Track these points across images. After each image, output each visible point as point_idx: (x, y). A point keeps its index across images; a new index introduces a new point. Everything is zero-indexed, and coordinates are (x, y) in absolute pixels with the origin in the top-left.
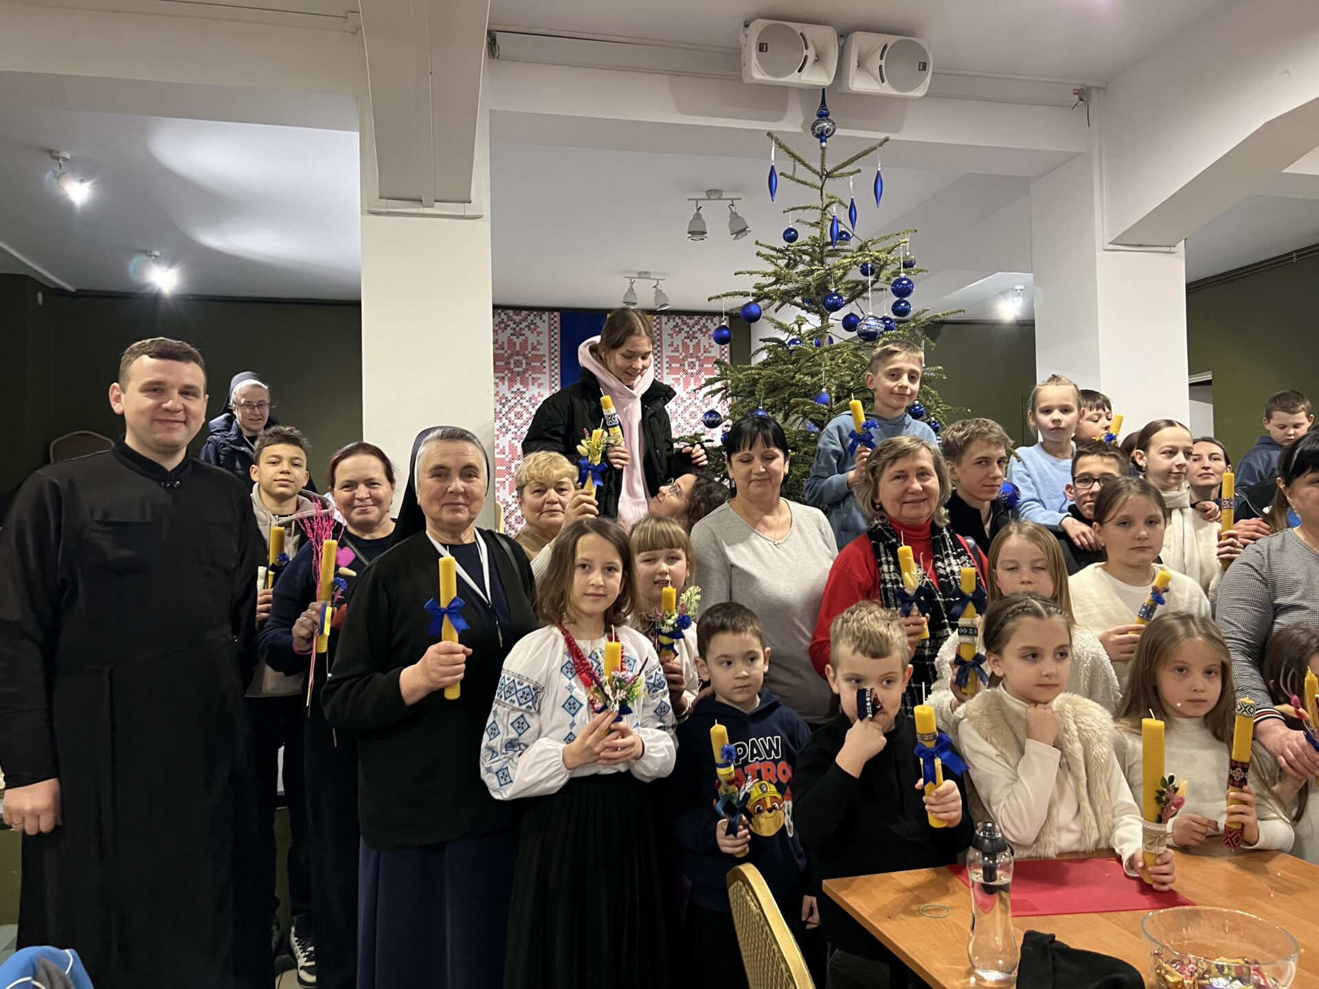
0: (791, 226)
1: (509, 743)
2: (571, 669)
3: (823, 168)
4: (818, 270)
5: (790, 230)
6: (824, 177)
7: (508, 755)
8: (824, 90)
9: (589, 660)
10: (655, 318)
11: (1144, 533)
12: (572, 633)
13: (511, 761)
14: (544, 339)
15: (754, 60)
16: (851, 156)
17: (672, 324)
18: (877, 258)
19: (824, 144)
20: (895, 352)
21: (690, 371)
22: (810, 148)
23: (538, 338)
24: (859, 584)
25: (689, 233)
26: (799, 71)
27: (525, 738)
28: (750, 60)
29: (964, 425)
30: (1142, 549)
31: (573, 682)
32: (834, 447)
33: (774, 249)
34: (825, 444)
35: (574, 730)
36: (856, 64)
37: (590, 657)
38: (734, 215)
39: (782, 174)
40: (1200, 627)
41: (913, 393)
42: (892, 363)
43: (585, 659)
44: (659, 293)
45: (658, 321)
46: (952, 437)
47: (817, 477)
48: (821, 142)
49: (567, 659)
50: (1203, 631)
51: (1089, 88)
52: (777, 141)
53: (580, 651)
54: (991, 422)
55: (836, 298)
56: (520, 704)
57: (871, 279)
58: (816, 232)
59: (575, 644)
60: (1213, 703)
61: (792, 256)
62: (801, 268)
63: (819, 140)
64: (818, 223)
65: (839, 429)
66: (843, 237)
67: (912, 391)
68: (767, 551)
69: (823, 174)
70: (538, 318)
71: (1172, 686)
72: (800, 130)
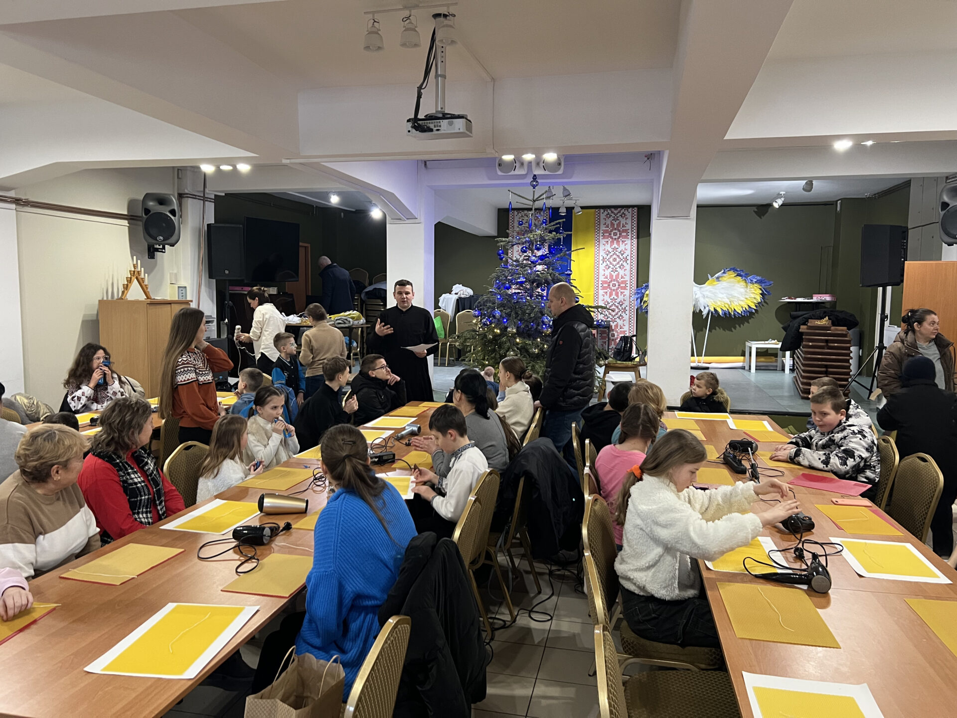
3: (533, 198)
6: (533, 201)
15: (498, 169)
17: (606, 213)
19: (534, 190)
21: (614, 237)
26: (514, 170)
45: (599, 212)
52: (512, 192)
70: (539, 214)
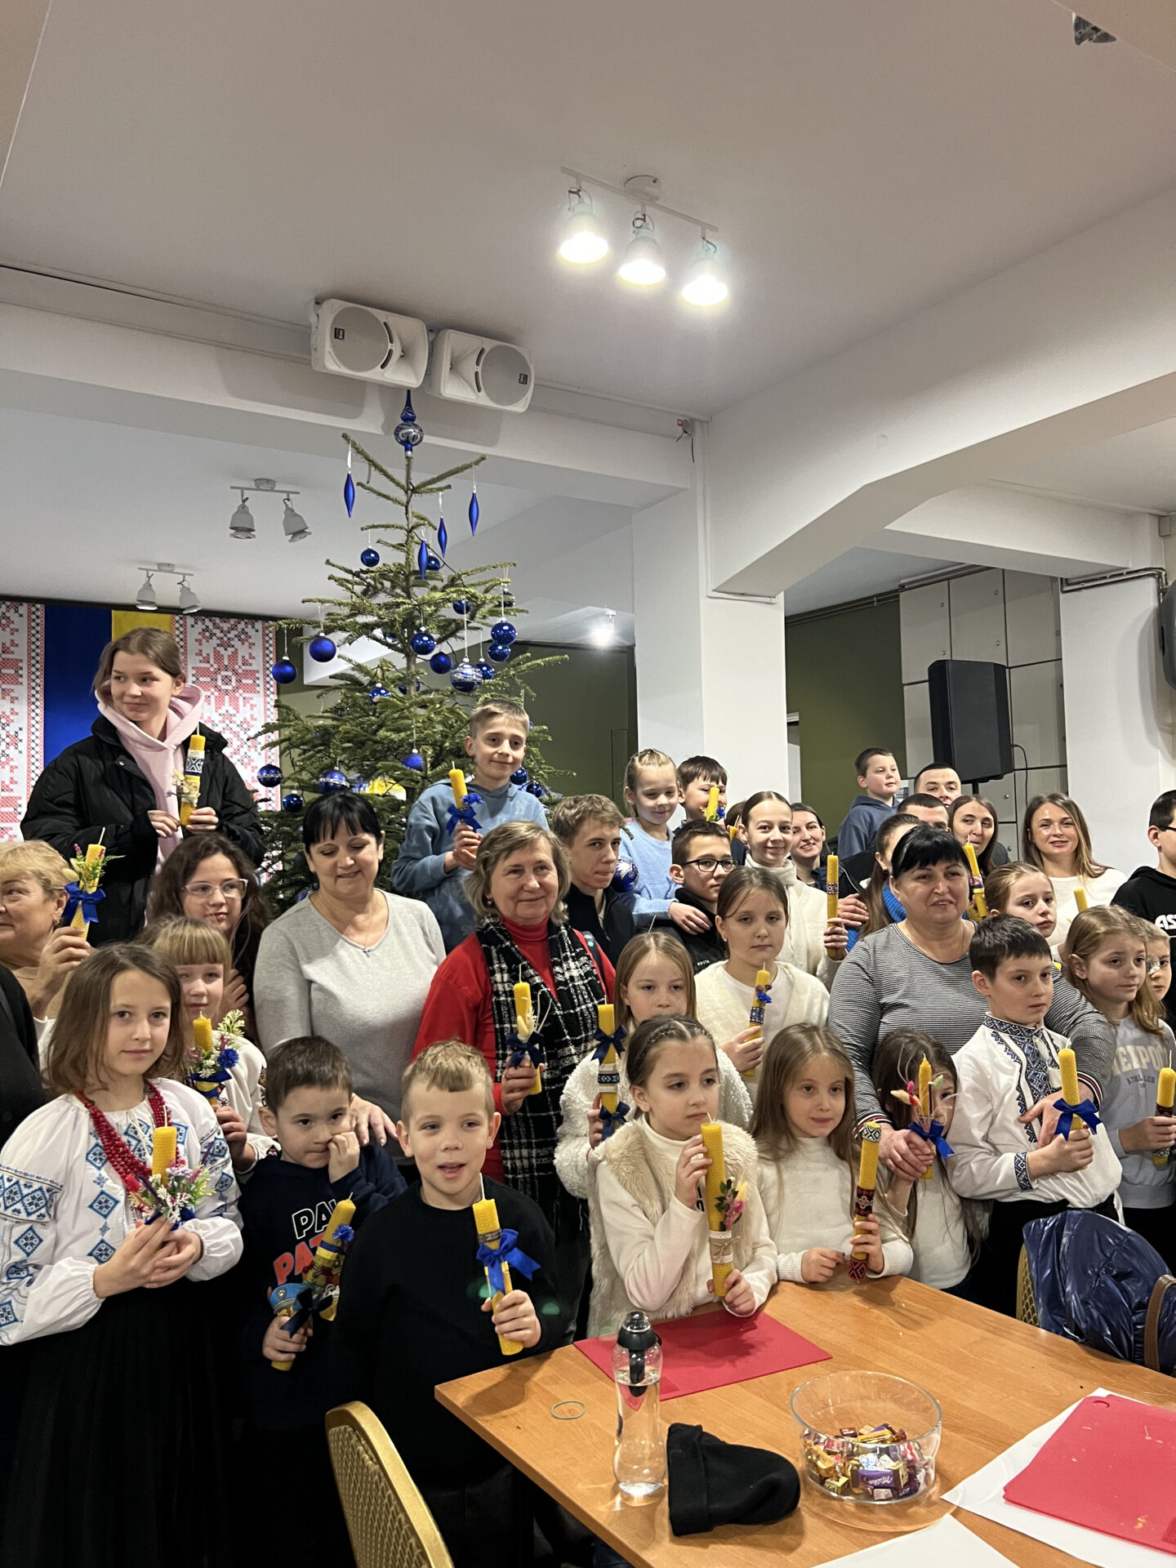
0: (370, 547)
1: (14, 1266)
2: (100, 1154)
3: (408, 482)
4: (404, 603)
5: (369, 551)
6: (409, 492)
7: (11, 1285)
8: (409, 392)
9: (125, 1139)
10: (177, 618)
11: (763, 931)
12: (100, 1105)
13: (15, 1293)
14: (22, 638)
15: (328, 347)
16: (441, 473)
17: (200, 627)
18: (473, 596)
19: (409, 452)
20: (494, 714)
21: (224, 687)
22: (392, 455)
23: (12, 637)
24: (467, 1001)
25: (232, 528)
26: (382, 367)
27: (35, 1258)
28: (323, 347)
29: (576, 802)
30: (762, 947)
31: (103, 1172)
32: (428, 822)
33: (350, 572)
34: (418, 819)
35: (107, 1237)
36: (449, 366)
37: (126, 1133)
38: (290, 512)
39: (359, 484)
40: (825, 1041)
41: (515, 761)
42: (491, 727)
43: (119, 1140)
44: (186, 591)
45: (181, 622)
46: (563, 815)
47: (408, 859)
48: (406, 450)
49: (94, 1141)
50: (829, 1046)
51: (693, 420)
52: (354, 445)
53: (113, 1129)
54: (604, 799)
55: (426, 638)
56: (29, 1214)
57: (465, 617)
58: (400, 558)
59: (105, 1121)
60: (838, 1121)
61: (372, 582)
62: (382, 598)
63: (403, 448)
64: (401, 545)
65: (433, 800)
66: (431, 565)
67: (514, 758)
68: (355, 961)
69: (409, 489)
70: (12, 611)
71: (799, 1105)
72: (379, 431)
